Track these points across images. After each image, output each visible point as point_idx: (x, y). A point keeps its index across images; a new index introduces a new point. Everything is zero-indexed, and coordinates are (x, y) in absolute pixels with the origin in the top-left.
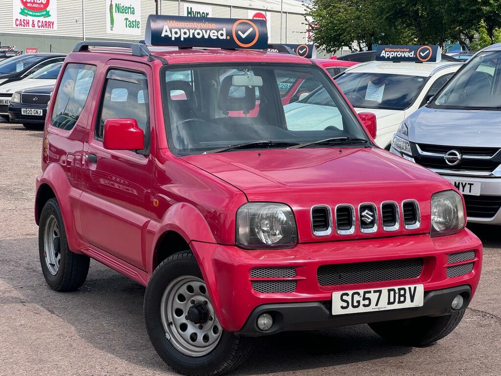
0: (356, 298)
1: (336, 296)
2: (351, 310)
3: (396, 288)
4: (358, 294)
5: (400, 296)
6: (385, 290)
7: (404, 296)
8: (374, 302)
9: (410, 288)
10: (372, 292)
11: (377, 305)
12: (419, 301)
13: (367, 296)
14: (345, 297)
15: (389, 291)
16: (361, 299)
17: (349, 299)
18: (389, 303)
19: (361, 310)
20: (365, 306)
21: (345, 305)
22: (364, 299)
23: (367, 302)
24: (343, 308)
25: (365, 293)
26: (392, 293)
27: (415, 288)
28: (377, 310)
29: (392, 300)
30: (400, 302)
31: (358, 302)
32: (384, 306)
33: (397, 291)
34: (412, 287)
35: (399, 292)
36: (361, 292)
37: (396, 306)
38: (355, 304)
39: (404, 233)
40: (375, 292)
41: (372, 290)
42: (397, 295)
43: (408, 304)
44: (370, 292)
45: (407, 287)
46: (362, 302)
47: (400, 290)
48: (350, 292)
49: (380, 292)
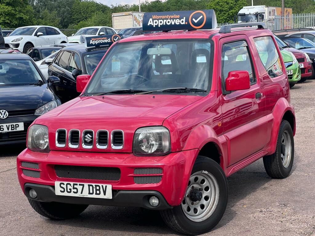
0: (69, 187)
1: (57, 184)
2: (66, 194)
3: (94, 185)
4: (70, 185)
5: (96, 190)
6: (86, 185)
7: (99, 190)
8: (80, 191)
9: (102, 186)
10: (78, 185)
11: (82, 193)
12: (109, 195)
13: (75, 186)
14: (62, 185)
15: (89, 186)
16: (72, 188)
17: (65, 186)
18: (90, 193)
19: (72, 194)
20: (74, 192)
21: (63, 190)
22: (74, 188)
23: (75, 190)
24: (61, 191)
25: (74, 185)
26: (91, 187)
27: (106, 186)
28: (82, 196)
29: (91, 192)
30: (96, 194)
31: (70, 189)
32: (86, 194)
33: (94, 187)
34: (104, 185)
35: (96, 188)
36: (72, 183)
37: (94, 196)
38: (69, 190)
40: (80, 185)
41: (78, 183)
42: (94, 189)
43: (102, 196)
44: (77, 185)
45: (100, 185)
46: (73, 190)
47: (96, 186)
48: (65, 183)
49: (83, 185)
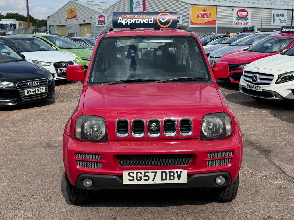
0: (139, 175)
1: (125, 173)
2: (135, 182)
3: (167, 171)
4: (141, 173)
5: (170, 176)
6: (159, 172)
7: (173, 176)
8: (151, 178)
9: (177, 172)
10: (150, 172)
11: (153, 180)
12: (184, 180)
13: (146, 174)
14: (131, 174)
15: (162, 173)
16: (142, 176)
17: (134, 175)
18: (162, 179)
19: (142, 182)
20: (145, 180)
21: (132, 178)
22: (145, 176)
23: (146, 178)
24: (130, 180)
25: (145, 173)
26: (164, 174)
27: (181, 172)
28: (154, 183)
29: (164, 178)
30: (170, 179)
31: (141, 178)
32: (158, 180)
33: (168, 173)
34: (179, 171)
35: (170, 174)
36: (143, 172)
37: (167, 182)
38: (139, 178)
39: (180, 137)
40: (152, 172)
41: (150, 171)
42: (168, 176)
43: (176, 181)
44: (148, 172)
45: (175, 171)
46: (143, 178)
47: (170, 172)
48: (135, 172)
49: (156, 173)
